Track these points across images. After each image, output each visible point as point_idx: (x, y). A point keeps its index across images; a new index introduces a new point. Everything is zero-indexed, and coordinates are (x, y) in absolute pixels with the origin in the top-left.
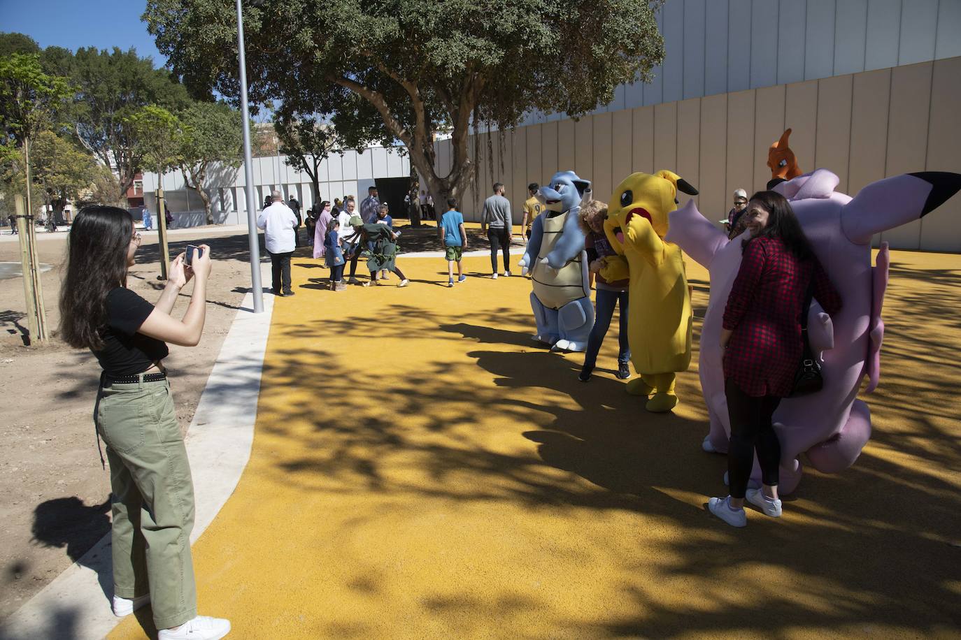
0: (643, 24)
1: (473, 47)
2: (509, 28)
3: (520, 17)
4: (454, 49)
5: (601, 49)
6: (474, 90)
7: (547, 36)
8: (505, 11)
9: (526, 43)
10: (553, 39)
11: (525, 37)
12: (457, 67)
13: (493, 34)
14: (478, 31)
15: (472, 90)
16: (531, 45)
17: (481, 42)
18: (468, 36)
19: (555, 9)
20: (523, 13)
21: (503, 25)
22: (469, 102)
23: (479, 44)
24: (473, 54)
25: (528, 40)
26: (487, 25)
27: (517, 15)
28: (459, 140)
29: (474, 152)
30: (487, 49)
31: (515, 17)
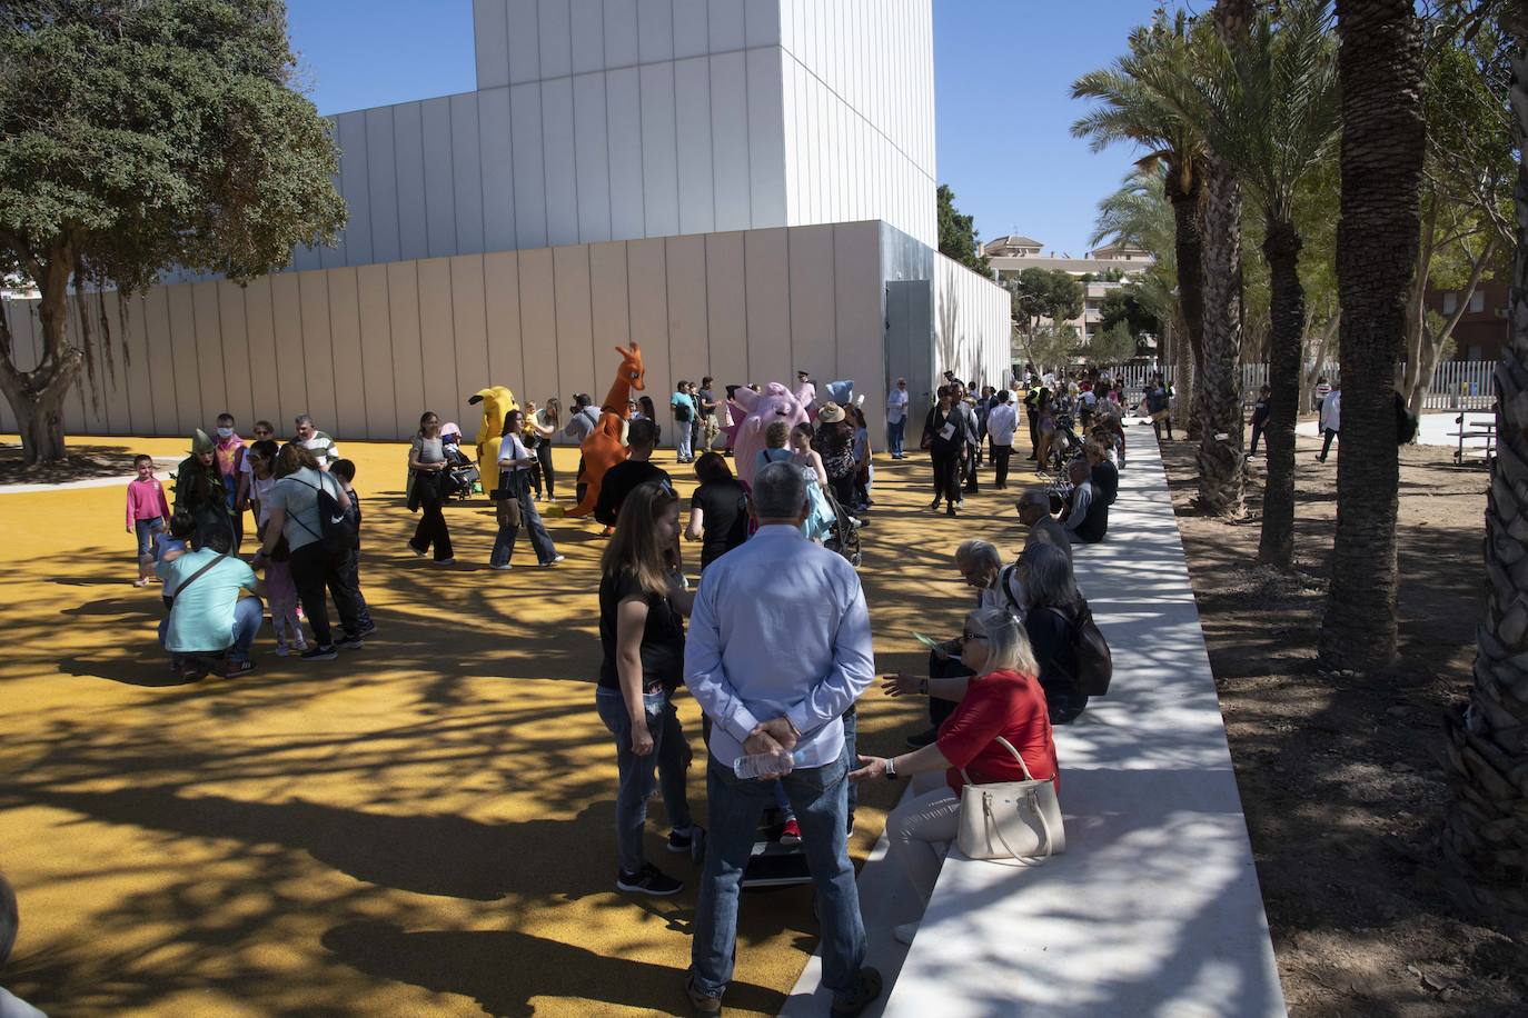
0: (313, 180)
1: (70, 202)
2: (123, 181)
3: (137, 166)
4: (39, 206)
5: (257, 212)
6: (74, 245)
7: (180, 188)
8: (115, 158)
9: (149, 200)
10: (190, 193)
11: (149, 194)
12: (46, 231)
13: (98, 187)
14: (75, 180)
15: (70, 245)
16: (158, 203)
17: (81, 197)
18: (59, 185)
19: (191, 156)
20: (143, 163)
21: (113, 178)
22: (65, 260)
23: (78, 199)
24: (70, 211)
25: (153, 197)
26: (87, 174)
27: (134, 165)
28: (52, 314)
29: (80, 331)
30: (91, 207)
31: (131, 167)
